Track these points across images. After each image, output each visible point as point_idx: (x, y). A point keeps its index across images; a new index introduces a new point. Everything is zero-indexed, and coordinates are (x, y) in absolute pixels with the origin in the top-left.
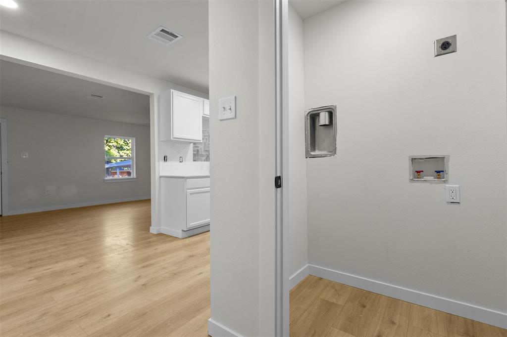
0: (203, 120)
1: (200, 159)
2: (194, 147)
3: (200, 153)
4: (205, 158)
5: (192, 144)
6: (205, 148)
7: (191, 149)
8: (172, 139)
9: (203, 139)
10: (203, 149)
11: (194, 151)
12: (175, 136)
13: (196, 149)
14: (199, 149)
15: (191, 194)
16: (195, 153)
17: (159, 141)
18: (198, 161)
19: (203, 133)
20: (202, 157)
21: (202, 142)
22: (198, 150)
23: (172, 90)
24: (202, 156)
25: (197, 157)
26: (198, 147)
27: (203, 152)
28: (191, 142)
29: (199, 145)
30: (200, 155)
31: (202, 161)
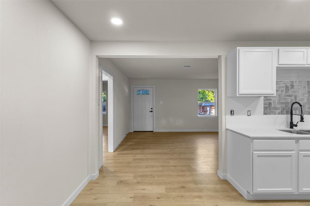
0: (277, 70)
1: (273, 112)
2: (265, 100)
3: (273, 106)
4: (280, 110)
5: (262, 98)
6: (279, 100)
7: (261, 103)
8: (238, 95)
9: (277, 91)
10: (277, 101)
11: (264, 104)
12: (241, 93)
13: (267, 102)
15: (258, 156)
16: (267, 106)
17: (226, 97)
18: (270, 114)
19: (277, 84)
21: (275, 95)
22: (270, 104)
23: (238, 48)
24: (276, 108)
25: (268, 111)
26: (270, 100)
27: (276, 105)
28: (260, 96)
29: (272, 98)
30: (273, 108)
31: (276, 115)
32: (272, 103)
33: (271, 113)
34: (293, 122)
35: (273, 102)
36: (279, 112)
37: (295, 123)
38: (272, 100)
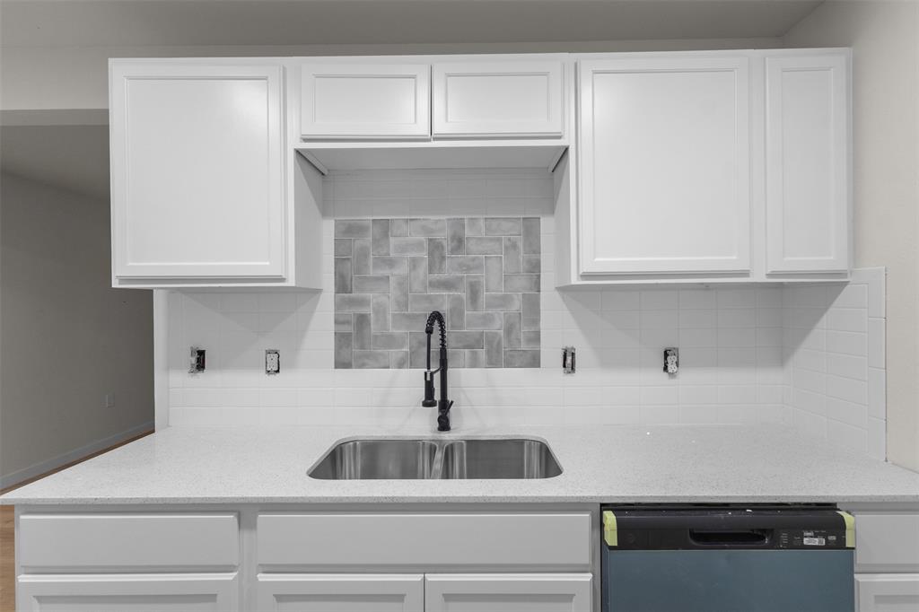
1: (375, 357)
2: (339, 305)
3: (374, 328)
4: (406, 349)
7: (323, 318)
10: (392, 309)
11: (339, 322)
13: (353, 311)
14: (369, 311)
18: (362, 366)
20: (390, 346)
22: (362, 320)
24: (390, 341)
25: (357, 350)
26: (362, 302)
27: (390, 325)
29: (370, 295)
30: (376, 337)
31: (388, 367)
32: (372, 317)
33: (367, 361)
35: (377, 312)
36: (401, 356)
38: (369, 305)
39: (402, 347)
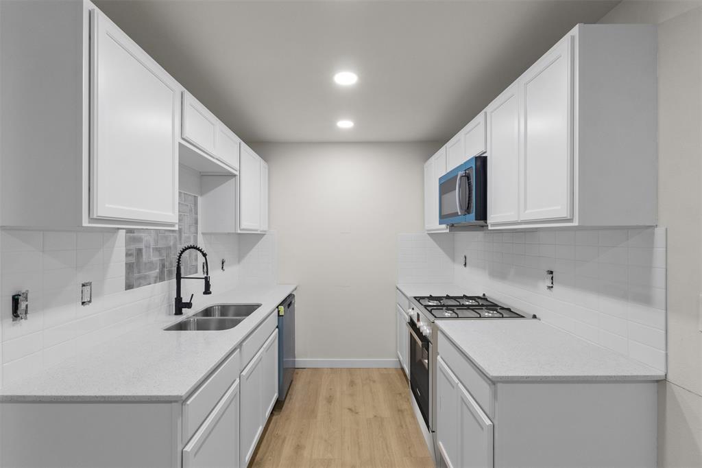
1: (145, 277)
2: (128, 242)
3: (145, 258)
4: (158, 271)
5: (122, 234)
6: (156, 242)
7: (119, 247)
10: (152, 245)
11: (127, 255)
13: (134, 247)
14: (142, 246)
16: (132, 259)
18: (139, 286)
20: (151, 269)
22: (140, 251)
24: (151, 266)
25: (136, 275)
26: (139, 240)
27: (152, 254)
28: (118, 229)
29: (142, 235)
30: (146, 264)
31: (150, 284)
32: (144, 250)
33: (142, 281)
34: (181, 298)
35: (146, 247)
36: (155, 275)
37: (185, 299)
38: (142, 242)
39: (155, 269)
